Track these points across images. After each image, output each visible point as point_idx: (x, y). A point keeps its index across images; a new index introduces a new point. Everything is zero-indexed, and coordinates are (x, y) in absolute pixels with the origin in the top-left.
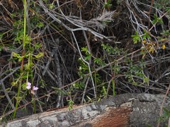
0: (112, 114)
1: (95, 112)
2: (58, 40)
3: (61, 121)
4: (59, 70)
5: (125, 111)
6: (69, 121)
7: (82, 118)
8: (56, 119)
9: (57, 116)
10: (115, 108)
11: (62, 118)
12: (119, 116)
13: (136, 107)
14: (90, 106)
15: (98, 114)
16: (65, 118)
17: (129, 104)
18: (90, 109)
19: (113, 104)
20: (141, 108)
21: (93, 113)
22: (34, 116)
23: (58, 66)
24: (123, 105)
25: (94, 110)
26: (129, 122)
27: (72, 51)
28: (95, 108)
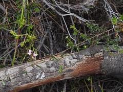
0: (88, 62)
1: (75, 60)
2: (51, 22)
3: (49, 67)
4: (51, 44)
5: (98, 59)
6: (55, 67)
7: (65, 65)
8: (45, 66)
9: (46, 64)
10: (90, 57)
11: (50, 65)
12: (94, 63)
13: (106, 56)
14: (72, 55)
15: (78, 62)
16: (52, 65)
17: (101, 54)
18: (71, 58)
19: (89, 54)
20: (110, 57)
21: (73, 61)
22: (28, 64)
23: (51, 41)
24: (97, 54)
25: (74, 58)
26: (101, 67)
27: (61, 31)
28: (75, 57)
